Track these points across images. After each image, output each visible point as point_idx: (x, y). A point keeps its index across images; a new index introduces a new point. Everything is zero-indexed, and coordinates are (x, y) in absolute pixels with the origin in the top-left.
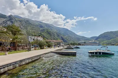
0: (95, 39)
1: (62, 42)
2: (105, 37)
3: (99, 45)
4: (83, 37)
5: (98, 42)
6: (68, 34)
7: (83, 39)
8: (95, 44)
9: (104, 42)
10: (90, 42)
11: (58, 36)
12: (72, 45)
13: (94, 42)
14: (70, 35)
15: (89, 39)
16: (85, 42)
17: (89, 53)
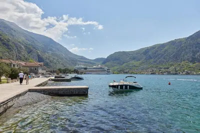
0: (101, 62)
1: (41, 65)
2: (116, 59)
3: (108, 72)
4: (82, 58)
5: (106, 68)
6: (54, 49)
7: (81, 62)
8: (102, 71)
9: (116, 68)
10: (94, 67)
11: (30, 52)
12: (61, 72)
13: (101, 68)
14: (58, 53)
15: (92, 62)
16: (85, 67)
17: (110, 86)
